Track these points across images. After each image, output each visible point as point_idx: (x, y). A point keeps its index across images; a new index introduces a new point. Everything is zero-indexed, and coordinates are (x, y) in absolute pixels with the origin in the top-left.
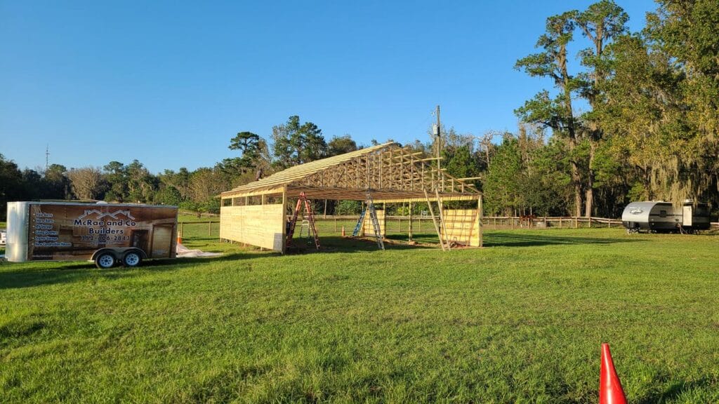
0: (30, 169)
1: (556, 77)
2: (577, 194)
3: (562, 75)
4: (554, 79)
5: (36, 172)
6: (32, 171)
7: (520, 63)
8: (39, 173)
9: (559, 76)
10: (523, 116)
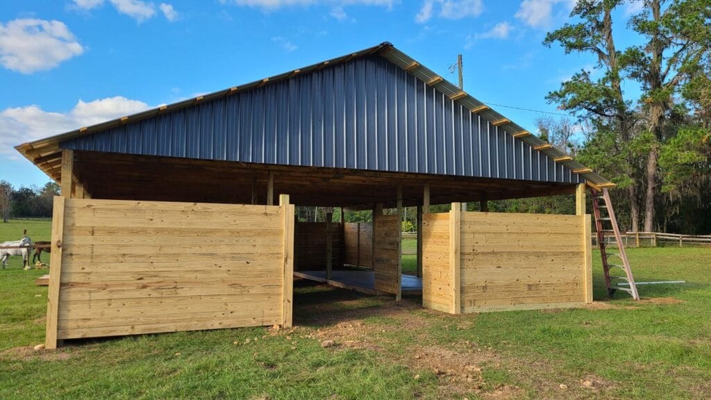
0: (26, 187)
1: (599, 51)
2: (633, 203)
3: (607, 49)
4: (596, 55)
5: (31, 191)
6: (27, 189)
7: (551, 38)
8: (34, 192)
9: (604, 50)
10: (561, 100)
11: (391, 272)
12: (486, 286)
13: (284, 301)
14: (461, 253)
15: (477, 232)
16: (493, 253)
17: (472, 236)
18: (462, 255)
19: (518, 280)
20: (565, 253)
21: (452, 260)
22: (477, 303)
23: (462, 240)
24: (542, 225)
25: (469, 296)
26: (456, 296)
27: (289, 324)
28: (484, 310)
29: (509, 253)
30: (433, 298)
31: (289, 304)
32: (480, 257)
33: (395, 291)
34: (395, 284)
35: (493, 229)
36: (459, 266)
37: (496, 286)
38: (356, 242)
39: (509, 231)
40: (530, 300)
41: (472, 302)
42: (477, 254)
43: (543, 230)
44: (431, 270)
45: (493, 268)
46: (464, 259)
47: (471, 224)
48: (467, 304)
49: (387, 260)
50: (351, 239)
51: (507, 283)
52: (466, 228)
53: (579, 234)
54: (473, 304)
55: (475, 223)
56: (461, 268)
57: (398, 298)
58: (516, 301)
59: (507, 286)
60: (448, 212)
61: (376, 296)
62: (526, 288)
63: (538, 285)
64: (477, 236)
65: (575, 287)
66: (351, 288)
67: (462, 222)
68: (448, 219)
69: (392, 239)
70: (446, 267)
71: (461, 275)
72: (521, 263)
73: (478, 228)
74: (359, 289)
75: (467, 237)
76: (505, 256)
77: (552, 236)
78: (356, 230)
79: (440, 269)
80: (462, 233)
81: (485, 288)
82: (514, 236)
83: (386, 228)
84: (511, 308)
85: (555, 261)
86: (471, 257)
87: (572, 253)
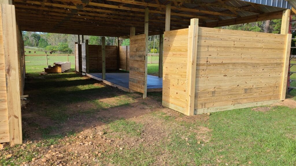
11: (140, 77)
12: (215, 91)
13: (9, 117)
14: (197, 65)
15: (212, 46)
16: (222, 64)
17: (207, 49)
18: (198, 65)
19: (238, 86)
20: (272, 64)
21: (189, 70)
22: (207, 105)
23: (198, 52)
24: (258, 42)
25: (201, 100)
26: (191, 101)
27: (19, 140)
28: (212, 110)
29: (234, 64)
30: (171, 100)
31: (16, 120)
32: (212, 67)
33: (142, 91)
34: (142, 86)
35: (224, 43)
36: (195, 75)
37: (223, 91)
38: (126, 57)
39: (235, 46)
40: (245, 101)
41: (203, 105)
42: (210, 65)
43: (260, 45)
44: (169, 77)
45: (221, 77)
46: (199, 70)
47: (206, 39)
48: (199, 106)
49: (137, 69)
50: (123, 55)
51: (230, 88)
52: (203, 42)
53: (282, 49)
54: (204, 106)
55: (210, 38)
56: (196, 77)
57: (145, 96)
58: (236, 101)
59: (230, 91)
60: (188, 27)
61: (130, 93)
62: (243, 91)
63: (251, 88)
64: (210, 49)
65: (275, 89)
66: (115, 86)
67: (200, 36)
68: (187, 33)
69: (141, 53)
70: (183, 75)
71: (197, 82)
72: (242, 72)
73: (212, 42)
74: (120, 88)
75: (202, 49)
76: (231, 67)
77: (265, 51)
78: (126, 50)
79: (177, 77)
80: (199, 46)
81: (214, 92)
82: (238, 50)
83: (136, 45)
84: (232, 108)
85: (265, 70)
86: (205, 67)
87: (277, 63)
